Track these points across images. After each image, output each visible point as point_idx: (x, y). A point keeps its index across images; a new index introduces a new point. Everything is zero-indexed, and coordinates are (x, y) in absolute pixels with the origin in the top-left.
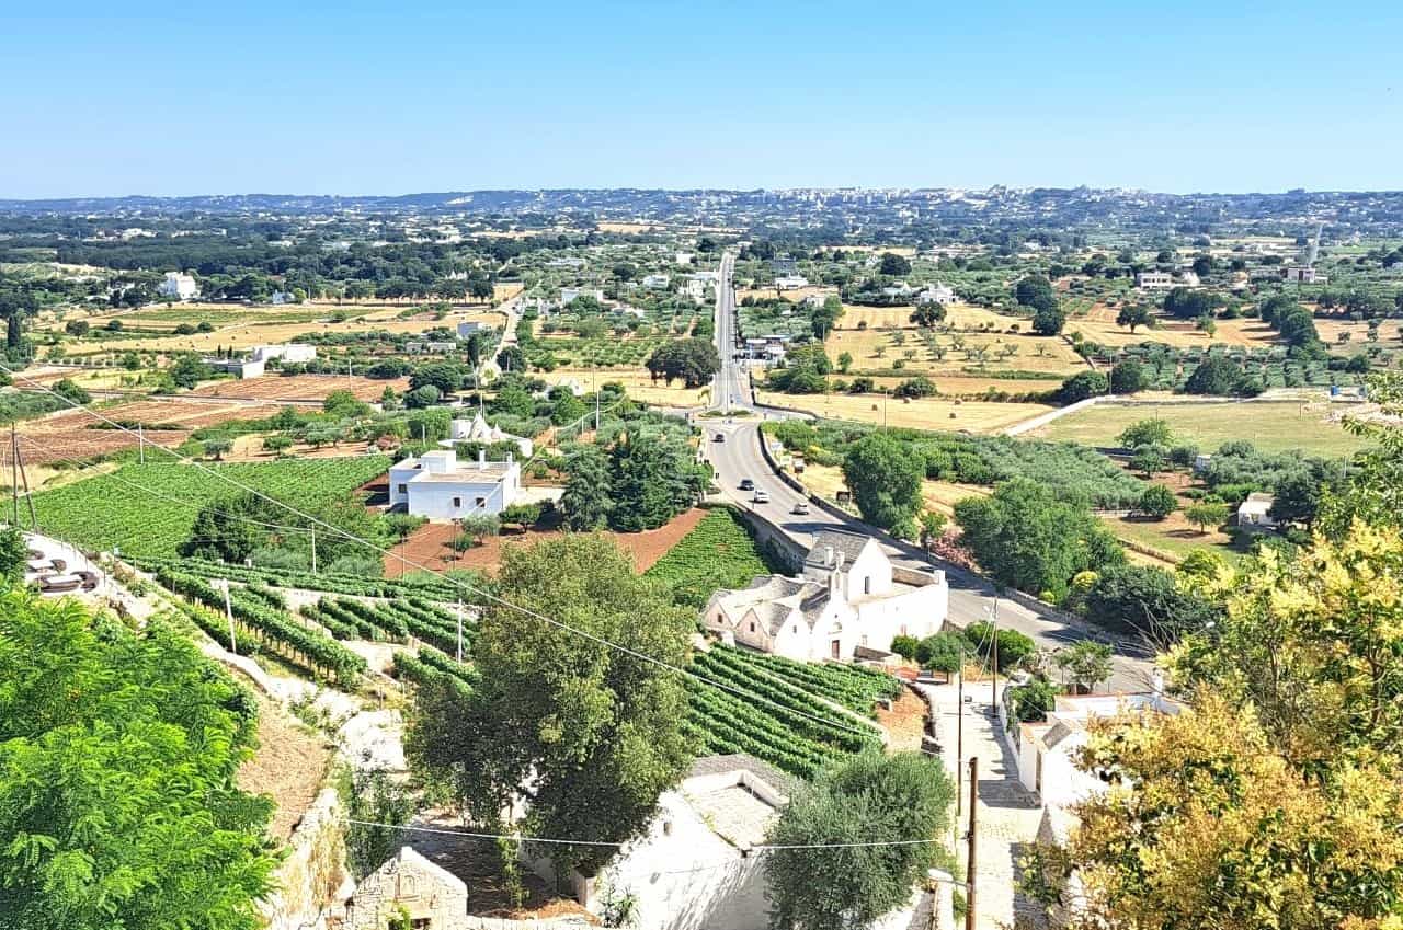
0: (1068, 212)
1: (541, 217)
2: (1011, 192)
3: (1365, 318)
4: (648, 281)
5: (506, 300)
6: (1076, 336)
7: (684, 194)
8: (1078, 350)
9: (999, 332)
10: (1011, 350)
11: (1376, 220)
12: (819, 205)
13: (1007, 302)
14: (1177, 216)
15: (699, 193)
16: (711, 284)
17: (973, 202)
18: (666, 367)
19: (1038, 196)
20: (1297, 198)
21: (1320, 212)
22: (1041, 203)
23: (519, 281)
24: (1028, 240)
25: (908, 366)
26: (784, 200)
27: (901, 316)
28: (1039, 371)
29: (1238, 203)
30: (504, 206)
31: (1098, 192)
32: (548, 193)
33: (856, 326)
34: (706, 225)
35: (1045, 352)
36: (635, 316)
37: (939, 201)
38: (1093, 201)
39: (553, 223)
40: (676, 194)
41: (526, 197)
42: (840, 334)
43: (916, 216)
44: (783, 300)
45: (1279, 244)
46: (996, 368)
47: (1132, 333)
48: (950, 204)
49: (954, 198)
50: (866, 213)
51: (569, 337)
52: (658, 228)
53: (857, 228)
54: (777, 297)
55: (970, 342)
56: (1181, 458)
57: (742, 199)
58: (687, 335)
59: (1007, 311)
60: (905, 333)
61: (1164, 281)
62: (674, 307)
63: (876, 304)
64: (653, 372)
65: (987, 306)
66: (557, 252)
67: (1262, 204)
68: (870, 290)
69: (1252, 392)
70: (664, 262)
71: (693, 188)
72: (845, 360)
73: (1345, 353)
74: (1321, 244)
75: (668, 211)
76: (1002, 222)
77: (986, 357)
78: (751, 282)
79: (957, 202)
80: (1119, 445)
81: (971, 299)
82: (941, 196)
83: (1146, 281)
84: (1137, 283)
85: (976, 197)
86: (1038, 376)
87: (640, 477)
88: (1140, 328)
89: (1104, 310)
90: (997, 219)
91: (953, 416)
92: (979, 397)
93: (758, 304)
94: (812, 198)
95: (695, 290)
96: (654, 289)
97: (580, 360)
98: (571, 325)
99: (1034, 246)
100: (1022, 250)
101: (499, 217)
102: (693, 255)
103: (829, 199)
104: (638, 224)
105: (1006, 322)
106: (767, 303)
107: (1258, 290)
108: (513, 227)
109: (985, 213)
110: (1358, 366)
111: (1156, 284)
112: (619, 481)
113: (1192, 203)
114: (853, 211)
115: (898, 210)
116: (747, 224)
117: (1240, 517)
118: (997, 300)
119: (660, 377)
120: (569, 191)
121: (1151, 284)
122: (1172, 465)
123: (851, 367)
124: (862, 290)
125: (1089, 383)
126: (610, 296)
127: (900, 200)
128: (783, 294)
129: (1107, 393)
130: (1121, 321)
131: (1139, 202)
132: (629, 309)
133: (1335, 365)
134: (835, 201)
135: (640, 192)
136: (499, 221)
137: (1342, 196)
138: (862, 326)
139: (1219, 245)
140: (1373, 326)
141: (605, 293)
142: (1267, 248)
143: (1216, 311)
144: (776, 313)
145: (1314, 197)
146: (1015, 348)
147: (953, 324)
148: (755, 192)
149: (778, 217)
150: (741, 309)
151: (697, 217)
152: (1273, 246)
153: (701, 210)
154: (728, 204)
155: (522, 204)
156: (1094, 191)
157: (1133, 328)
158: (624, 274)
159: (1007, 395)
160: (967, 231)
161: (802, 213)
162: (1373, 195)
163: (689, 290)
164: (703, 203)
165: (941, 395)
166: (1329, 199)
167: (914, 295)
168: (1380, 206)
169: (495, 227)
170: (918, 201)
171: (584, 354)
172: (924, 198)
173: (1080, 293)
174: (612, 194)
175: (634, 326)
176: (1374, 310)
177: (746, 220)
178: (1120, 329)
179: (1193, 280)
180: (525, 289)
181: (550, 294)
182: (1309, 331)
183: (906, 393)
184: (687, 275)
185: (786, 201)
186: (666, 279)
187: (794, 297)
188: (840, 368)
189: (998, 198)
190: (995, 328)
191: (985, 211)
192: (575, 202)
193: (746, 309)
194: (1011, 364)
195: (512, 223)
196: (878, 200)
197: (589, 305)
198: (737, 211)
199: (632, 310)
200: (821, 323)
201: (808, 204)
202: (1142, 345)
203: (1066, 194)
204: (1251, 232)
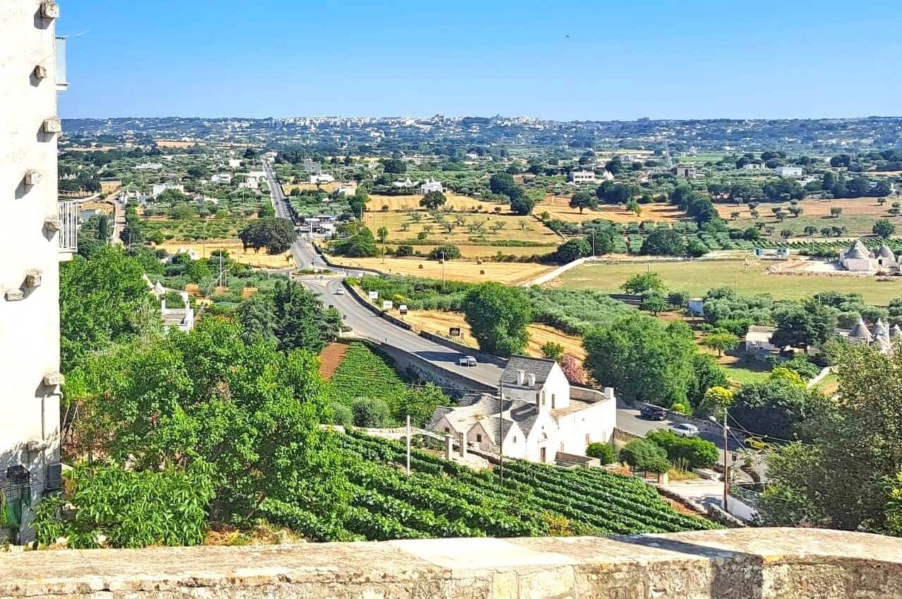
0: (489, 133)
1: (114, 137)
2: (448, 120)
3: (745, 202)
4: (215, 178)
5: (110, 193)
6: (545, 215)
7: (216, 121)
8: (548, 225)
9: (486, 212)
10: (500, 226)
11: (704, 139)
12: (313, 128)
13: (484, 192)
14: (565, 136)
15: (226, 120)
16: (264, 180)
17: (421, 126)
18: (252, 239)
19: (467, 123)
20: (646, 124)
21: (664, 133)
22: (469, 128)
23: (117, 180)
24: (469, 152)
25: (429, 237)
26: (288, 124)
27: (413, 201)
28: (525, 240)
29: (606, 127)
30: (83, 130)
31: (509, 120)
32: (114, 120)
33: (380, 209)
34: (235, 142)
35: (525, 227)
36: (213, 203)
37: (397, 125)
38: (506, 126)
39: (123, 141)
40: (209, 121)
41: (99, 123)
42: (370, 214)
43: (383, 136)
44: (321, 191)
45: (643, 155)
46: (492, 239)
47: (581, 214)
48: (405, 128)
49: (408, 123)
50: (347, 134)
51: (164, 219)
52: (200, 144)
53: (345, 144)
54: (317, 189)
55: (470, 220)
56: (676, 300)
57: (257, 124)
58: (255, 216)
59: (486, 198)
60: (419, 213)
61: (590, 177)
62: (239, 197)
63: (389, 193)
64: (244, 242)
65: (470, 195)
66: (138, 160)
67: (623, 128)
68: (383, 184)
69: (698, 254)
70: (221, 165)
71: (221, 117)
72: (382, 233)
73: (740, 226)
74: (671, 154)
75: (204, 132)
76: (445, 140)
77: (484, 230)
78: (292, 178)
79: (411, 126)
80: (623, 292)
81: (458, 190)
82: (399, 122)
83: (576, 177)
84: (570, 179)
85: (424, 123)
86: (524, 244)
87: (299, 318)
88: (585, 210)
89: (553, 198)
90: (441, 139)
91: (482, 272)
92: (494, 259)
93: (303, 194)
94: (308, 123)
95: (252, 183)
96: (221, 184)
97: (180, 235)
98: (166, 211)
99: (474, 156)
100: (466, 158)
101: (82, 137)
102: (241, 161)
103: (320, 124)
104: (185, 141)
105: (489, 206)
106: (310, 193)
107: (659, 183)
108: (94, 144)
109: (431, 134)
110: (750, 236)
111: (584, 179)
112: (282, 321)
113: (575, 127)
114: (337, 132)
115: (370, 132)
116: (264, 142)
117: (747, 344)
118: (476, 190)
119: (250, 246)
120: (130, 119)
121: (580, 180)
122: (672, 306)
123: (389, 238)
124: (376, 184)
125: (578, 247)
126: (188, 189)
127: (370, 125)
128: (321, 186)
129: (589, 255)
130: (572, 204)
131: (538, 126)
132: (207, 199)
133: (734, 235)
134: (324, 126)
135: (181, 119)
136: (82, 140)
137: (676, 122)
138: (385, 209)
139: (601, 155)
140: (752, 207)
141: (185, 188)
142: (635, 157)
143: (636, 198)
144: (318, 200)
145: (658, 123)
146: (503, 224)
147: (452, 207)
148: (267, 119)
149: (285, 137)
150: (291, 197)
151: (227, 137)
152: (639, 156)
153: (228, 132)
154: (247, 128)
155: (96, 129)
156: (506, 119)
157: (581, 209)
158: (195, 174)
159: (515, 257)
160: (423, 145)
161: (302, 134)
162: (698, 121)
163: (247, 185)
164: (229, 127)
165: (465, 258)
166: (668, 125)
167: (416, 187)
168: (704, 129)
169: (80, 144)
170: (380, 126)
171: (181, 231)
172: (386, 124)
173: (532, 185)
174: (162, 121)
175: (213, 211)
176: (750, 197)
177: (263, 139)
178: (571, 210)
179: (609, 176)
180: (123, 185)
181: (144, 190)
182: (711, 211)
183: (437, 256)
184: (244, 174)
185: (289, 126)
186: (228, 178)
187: (329, 189)
188: (379, 238)
189: (438, 124)
190: (483, 210)
191: (430, 133)
192: (133, 127)
193: (295, 197)
194: (502, 235)
195: (93, 141)
196: (354, 125)
197: (175, 196)
198: (254, 132)
199: (208, 199)
200: (356, 206)
201: (305, 128)
202: (594, 222)
203: (487, 121)
204: (621, 147)
